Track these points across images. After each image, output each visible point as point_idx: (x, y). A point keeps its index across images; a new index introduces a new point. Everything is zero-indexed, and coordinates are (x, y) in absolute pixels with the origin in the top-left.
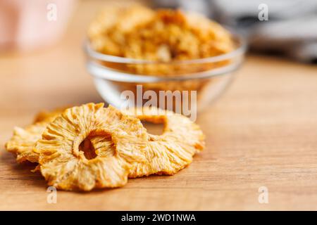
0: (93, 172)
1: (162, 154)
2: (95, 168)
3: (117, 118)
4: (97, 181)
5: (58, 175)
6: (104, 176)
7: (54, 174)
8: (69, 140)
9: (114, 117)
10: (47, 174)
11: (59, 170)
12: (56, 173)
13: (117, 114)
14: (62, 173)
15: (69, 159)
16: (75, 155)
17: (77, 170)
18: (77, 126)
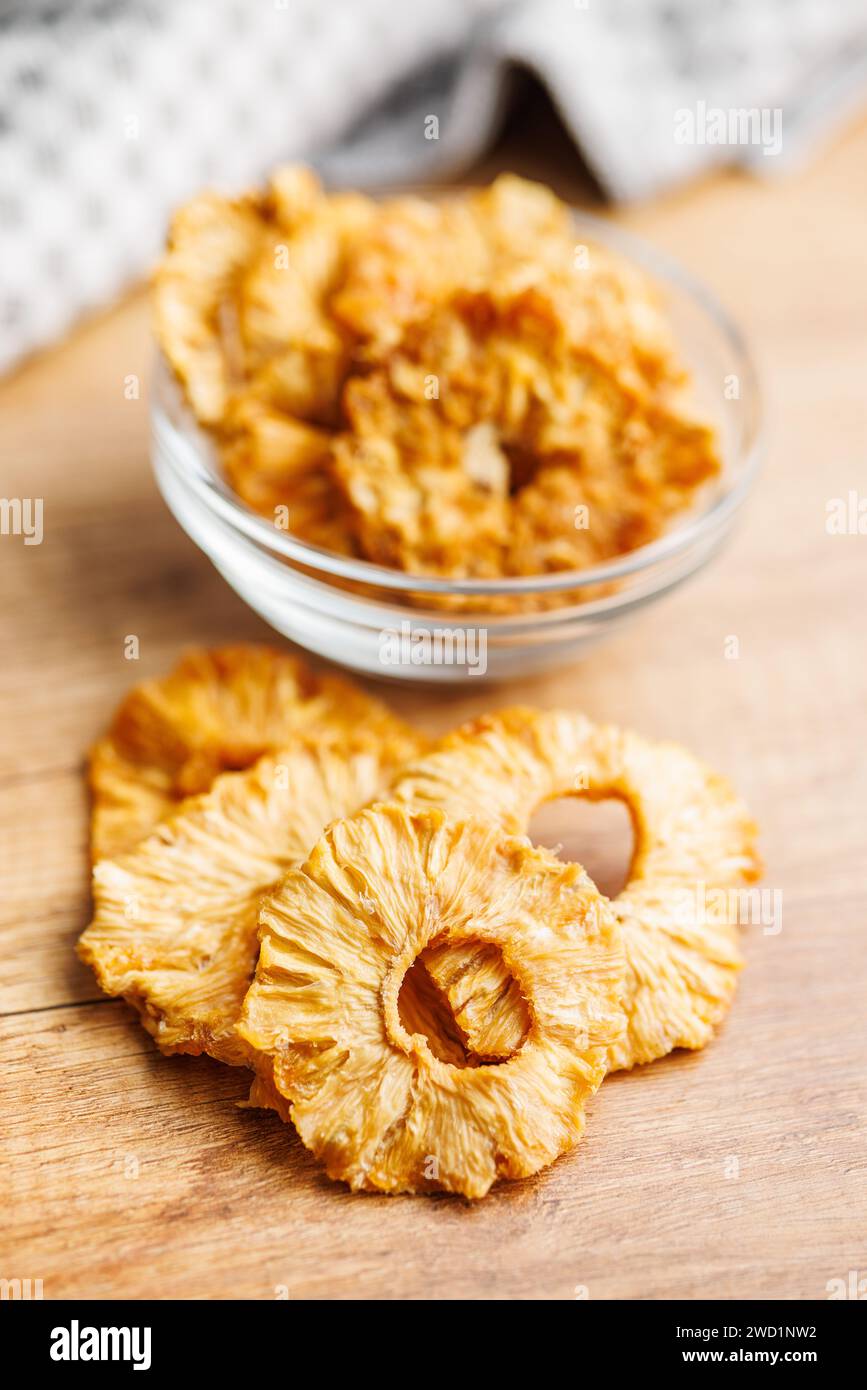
0: (481, 1125)
1: (662, 973)
2: (484, 1107)
3: (503, 863)
4: (500, 1159)
5: (359, 1140)
6: (520, 1136)
7: (343, 1139)
8: (363, 985)
9: (493, 867)
10: (319, 1141)
11: (356, 1122)
12: (351, 1134)
13: (499, 851)
14: (370, 1131)
15: (380, 1065)
16: (397, 1050)
17: (418, 1115)
18: (376, 919)
